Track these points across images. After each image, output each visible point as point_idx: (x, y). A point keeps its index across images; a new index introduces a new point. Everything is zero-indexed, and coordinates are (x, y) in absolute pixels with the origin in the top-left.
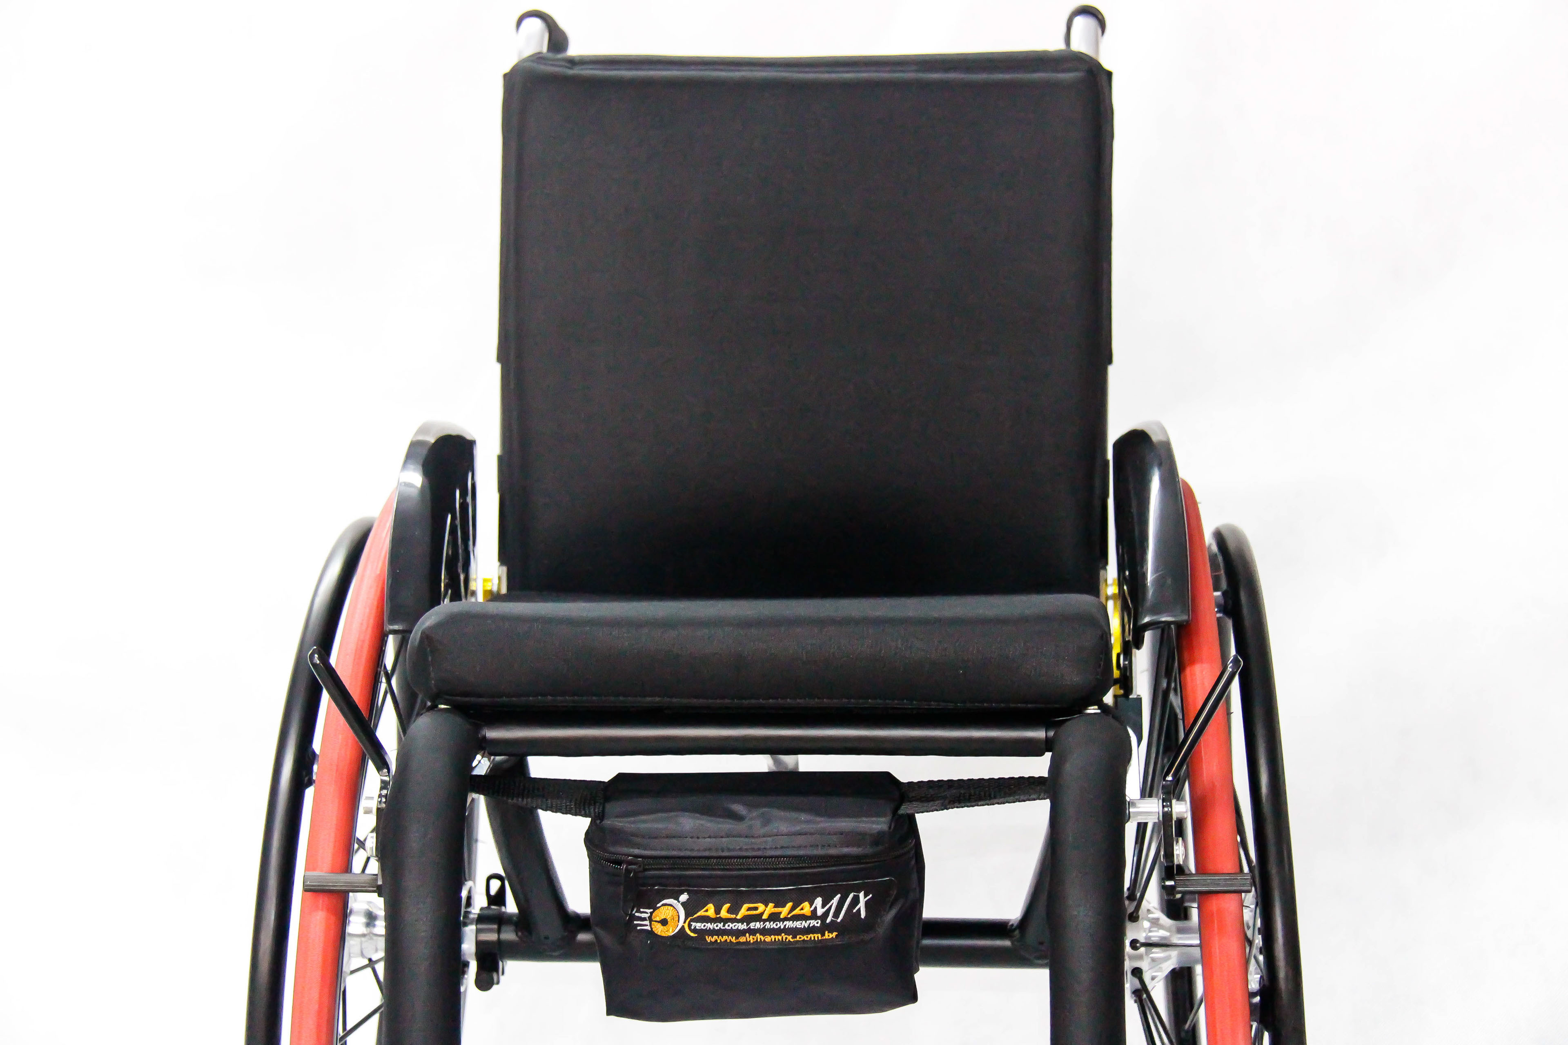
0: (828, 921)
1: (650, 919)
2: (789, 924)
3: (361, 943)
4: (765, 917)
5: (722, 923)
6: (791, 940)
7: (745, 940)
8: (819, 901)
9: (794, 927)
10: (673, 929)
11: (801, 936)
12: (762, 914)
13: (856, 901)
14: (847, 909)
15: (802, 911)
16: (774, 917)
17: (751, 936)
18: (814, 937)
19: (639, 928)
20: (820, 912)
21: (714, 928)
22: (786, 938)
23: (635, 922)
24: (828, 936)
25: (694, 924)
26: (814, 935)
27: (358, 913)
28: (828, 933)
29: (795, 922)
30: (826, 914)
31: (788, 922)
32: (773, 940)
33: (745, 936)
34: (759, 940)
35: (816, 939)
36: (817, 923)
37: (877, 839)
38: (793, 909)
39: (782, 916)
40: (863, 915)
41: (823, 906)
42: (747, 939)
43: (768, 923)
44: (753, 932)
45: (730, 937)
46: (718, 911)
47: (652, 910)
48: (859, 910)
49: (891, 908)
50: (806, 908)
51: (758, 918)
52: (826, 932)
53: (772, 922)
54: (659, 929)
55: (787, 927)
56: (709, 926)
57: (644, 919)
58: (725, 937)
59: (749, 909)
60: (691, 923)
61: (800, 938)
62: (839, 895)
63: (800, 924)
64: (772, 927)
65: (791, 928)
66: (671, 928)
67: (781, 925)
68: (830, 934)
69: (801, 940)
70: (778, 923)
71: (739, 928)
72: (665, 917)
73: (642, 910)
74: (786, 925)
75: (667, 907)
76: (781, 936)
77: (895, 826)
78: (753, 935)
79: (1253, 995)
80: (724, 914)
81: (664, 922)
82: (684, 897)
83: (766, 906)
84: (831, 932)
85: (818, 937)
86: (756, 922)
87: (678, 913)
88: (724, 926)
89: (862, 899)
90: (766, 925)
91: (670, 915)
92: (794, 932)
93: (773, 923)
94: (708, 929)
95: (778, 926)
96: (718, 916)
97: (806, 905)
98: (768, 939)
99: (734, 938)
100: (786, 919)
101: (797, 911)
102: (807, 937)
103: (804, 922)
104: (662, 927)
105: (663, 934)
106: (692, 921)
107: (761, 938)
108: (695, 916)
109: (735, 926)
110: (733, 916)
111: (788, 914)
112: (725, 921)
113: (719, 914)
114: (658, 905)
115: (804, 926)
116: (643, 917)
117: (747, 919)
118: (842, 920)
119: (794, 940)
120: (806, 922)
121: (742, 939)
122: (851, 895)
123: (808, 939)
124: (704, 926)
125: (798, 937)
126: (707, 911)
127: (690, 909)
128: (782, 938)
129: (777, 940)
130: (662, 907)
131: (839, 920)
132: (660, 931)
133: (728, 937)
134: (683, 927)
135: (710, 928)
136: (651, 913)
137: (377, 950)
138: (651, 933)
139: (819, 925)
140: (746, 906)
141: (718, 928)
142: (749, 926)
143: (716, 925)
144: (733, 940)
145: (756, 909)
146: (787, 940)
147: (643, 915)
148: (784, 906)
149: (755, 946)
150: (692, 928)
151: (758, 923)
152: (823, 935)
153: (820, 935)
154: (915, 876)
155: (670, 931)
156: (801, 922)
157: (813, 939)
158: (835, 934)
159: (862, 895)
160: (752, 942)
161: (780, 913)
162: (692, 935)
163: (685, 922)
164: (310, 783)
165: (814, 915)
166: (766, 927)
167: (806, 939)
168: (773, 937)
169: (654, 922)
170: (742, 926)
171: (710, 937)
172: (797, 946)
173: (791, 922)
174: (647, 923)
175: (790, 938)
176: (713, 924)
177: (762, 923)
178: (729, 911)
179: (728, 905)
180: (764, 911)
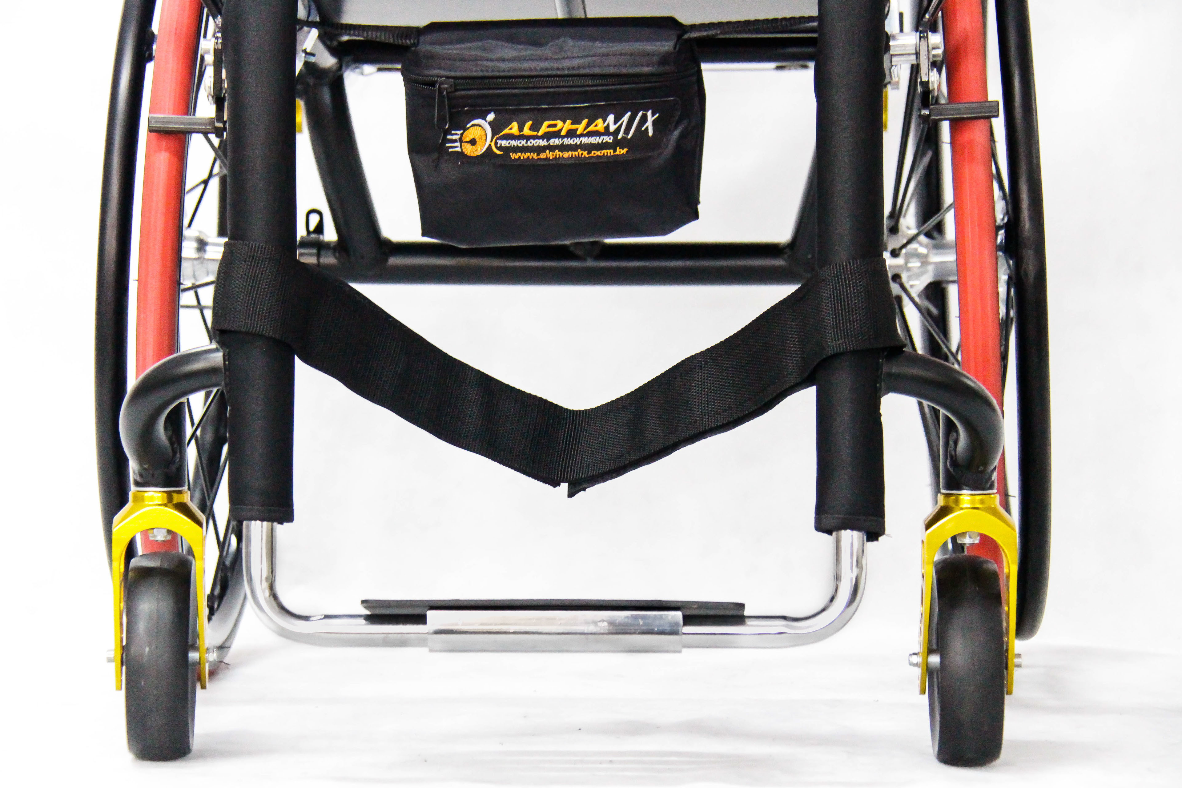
0: (620, 137)
1: (460, 139)
2: (585, 140)
3: (194, 266)
4: (563, 133)
5: (525, 141)
6: (587, 156)
7: (545, 157)
8: (611, 118)
9: (589, 143)
10: (481, 149)
11: (595, 152)
12: (561, 130)
13: (644, 119)
14: (636, 127)
15: (596, 127)
16: (571, 134)
17: (551, 153)
18: (607, 153)
19: (450, 150)
20: (612, 128)
21: (517, 146)
22: (582, 154)
23: (448, 145)
24: (620, 151)
25: (499, 142)
26: (607, 151)
27: (190, 239)
28: (620, 149)
29: (590, 138)
30: (618, 130)
31: (584, 138)
32: (570, 156)
33: (545, 152)
34: (558, 156)
35: (609, 155)
36: (610, 139)
37: (664, 59)
38: (588, 125)
39: (578, 133)
40: (650, 133)
41: (615, 123)
42: (547, 155)
43: (565, 139)
44: (552, 148)
45: (532, 153)
46: (521, 129)
47: (462, 131)
48: (647, 128)
49: (676, 128)
50: (600, 125)
51: (557, 134)
52: (618, 148)
53: (569, 139)
54: (469, 150)
55: (583, 143)
56: (514, 143)
57: (455, 141)
58: (528, 154)
59: (549, 126)
60: (498, 141)
61: (594, 153)
62: (629, 114)
63: (594, 140)
64: (569, 143)
65: (586, 144)
66: (479, 147)
67: (577, 141)
68: (621, 150)
69: (595, 155)
70: (575, 139)
71: (540, 145)
72: (473, 137)
73: (453, 132)
74: (582, 141)
75: (475, 127)
76: (577, 151)
77: (680, 48)
78: (552, 152)
79: (999, 228)
80: (526, 131)
81: (473, 142)
82: (491, 117)
83: (564, 123)
84: (622, 148)
85: (610, 153)
86: (556, 138)
87: (485, 132)
88: (526, 143)
89: (650, 119)
90: (564, 142)
91: (479, 134)
92: (590, 148)
93: (571, 139)
94: (512, 146)
95: (575, 142)
96: (521, 133)
97: (600, 121)
98: (566, 155)
99: (536, 154)
100: (582, 135)
101: (592, 128)
102: (601, 153)
103: (598, 138)
104: (471, 147)
105: (473, 155)
106: (498, 139)
107: (559, 155)
108: (501, 134)
109: (536, 143)
110: (535, 133)
111: (584, 130)
112: (528, 138)
113: (523, 131)
114: (468, 126)
115: (598, 142)
116: (454, 139)
117: (548, 136)
118: (632, 137)
119: (589, 155)
120: (600, 138)
121: (543, 156)
122: (640, 114)
123: (602, 154)
124: (509, 143)
125: (593, 152)
126: (511, 129)
127: (496, 127)
128: (579, 153)
129: (574, 156)
130: (471, 128)
131: (629, 137)
132: (469, 151)
133: (530, 154)
134: (490, 145)
135: (514, 146)
136: (462, 134)
137: (208, 274)
138: (462, 154)
139: (611, 141)
140: (546, 123)
141: (521, 145)
142: (549, 143)
143: (519, 142)
144: (535, 156)
145: (555, 126)
146: (583, 156)
147: (454, 137)
148: (580, 123)
149: (555, 162)
150: (498, 145)
151: (557, 139)
152: (615, 151)
153: (612, 151)
154: (696, 100)
155: (479, 150)
156: (595, 138)
157: (606, 154)
158: (625, 150)
159: (649, 113)
160: (551, 158)
161: (577, 129)
162: (498, 152)
163: (491, 141)
164: (150, 58)
165: (607, 131)
166: (564, 143)
167: (599, 154)
168: (570, 153)
169: (464, 143)
170: (542, 143)
171: (514, 154)
172: (591, 161)
173: (587, 138)
174: (458, 144)
175: (585, 153)
176: (517, 141)
177: (560, 139)
178: (531, 129)
179: (530, 123)
180: (563, 128)
